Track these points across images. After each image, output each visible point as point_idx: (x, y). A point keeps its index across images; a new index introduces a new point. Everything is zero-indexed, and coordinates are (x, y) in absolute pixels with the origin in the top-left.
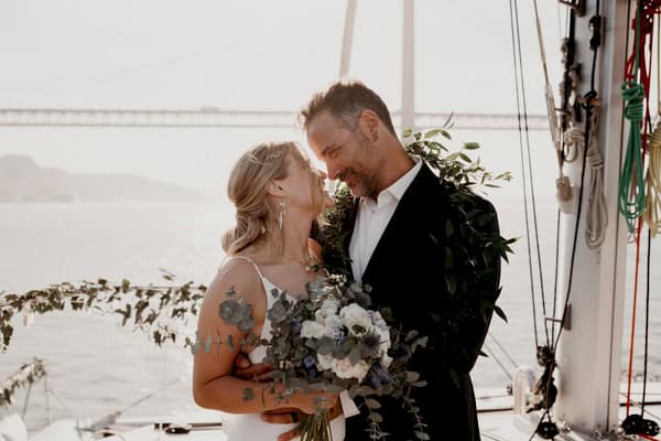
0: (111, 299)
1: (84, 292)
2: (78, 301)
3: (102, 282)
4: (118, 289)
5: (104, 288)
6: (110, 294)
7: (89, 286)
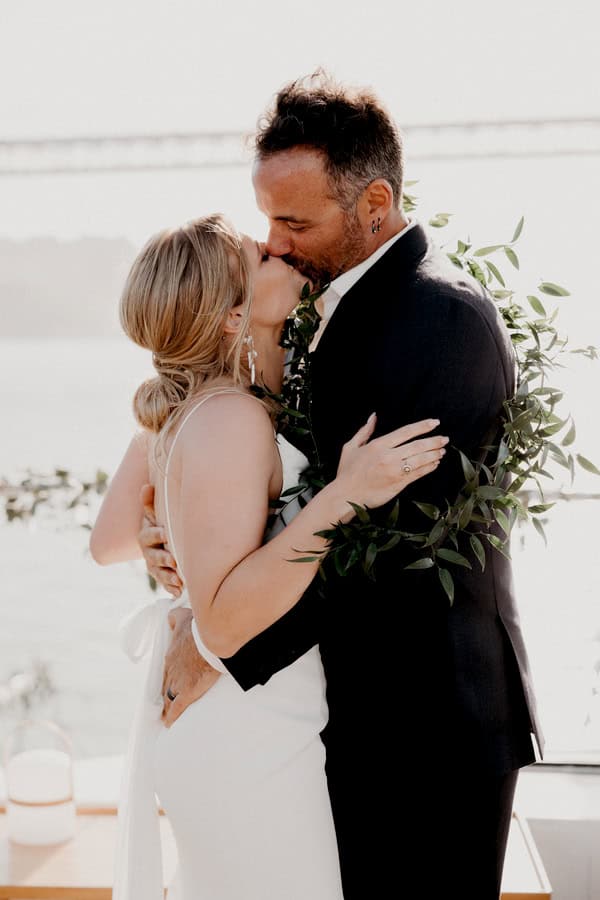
0: (73, 504)
1: (27, 490)
2: (17, 506)
3: (62, 474)
4: (87, 487)
5: (64, 485)
6: (71, 496)
7: (36, 482)
